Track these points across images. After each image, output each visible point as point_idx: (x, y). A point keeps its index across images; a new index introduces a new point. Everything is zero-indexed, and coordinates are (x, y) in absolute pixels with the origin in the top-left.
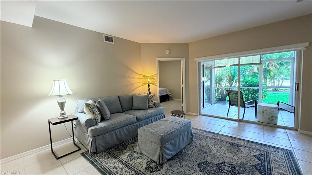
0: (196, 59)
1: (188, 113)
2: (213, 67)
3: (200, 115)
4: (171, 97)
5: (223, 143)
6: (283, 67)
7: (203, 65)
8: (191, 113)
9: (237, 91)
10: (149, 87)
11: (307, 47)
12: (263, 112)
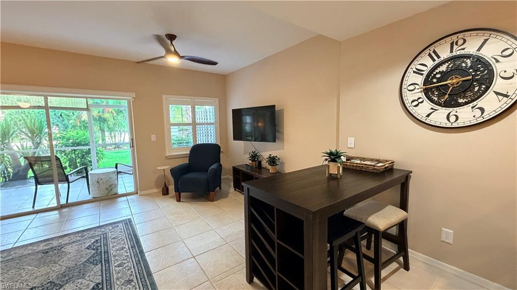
9: (50, 157)
11: (134, 98)
12: (98, 182)
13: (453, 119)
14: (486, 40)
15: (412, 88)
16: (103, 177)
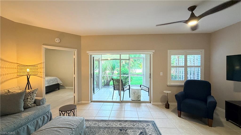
0: (88, 52)
1: (80, 102)
2: (100, 59)
3: (91, 102)
4: (62, 86)
5: (114, 131)
6: (136, 62)
7: (93, 58)
8: (83, 102)
9: (119, 79)
10: (28, 79)
11: (154, 53)
12: (134, 93)
16: (136, 91)
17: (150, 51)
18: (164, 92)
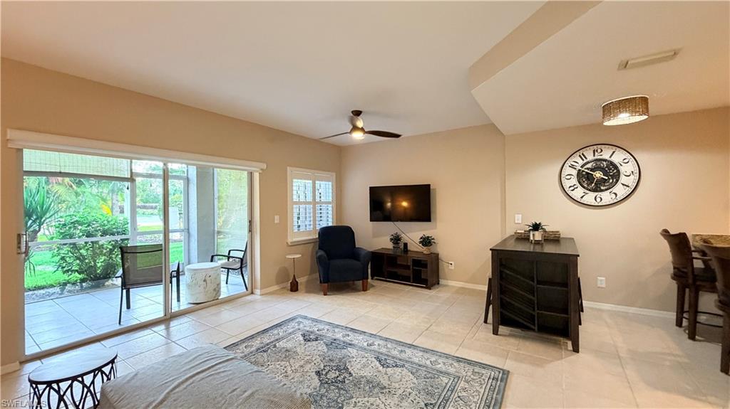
3: (21, 363)
11: (262, 169)
13: (598, 200)
14: (614, 152)
15: (568, 177)
16: (211, 273)
17: (254, 163)
18: (287, 257)
